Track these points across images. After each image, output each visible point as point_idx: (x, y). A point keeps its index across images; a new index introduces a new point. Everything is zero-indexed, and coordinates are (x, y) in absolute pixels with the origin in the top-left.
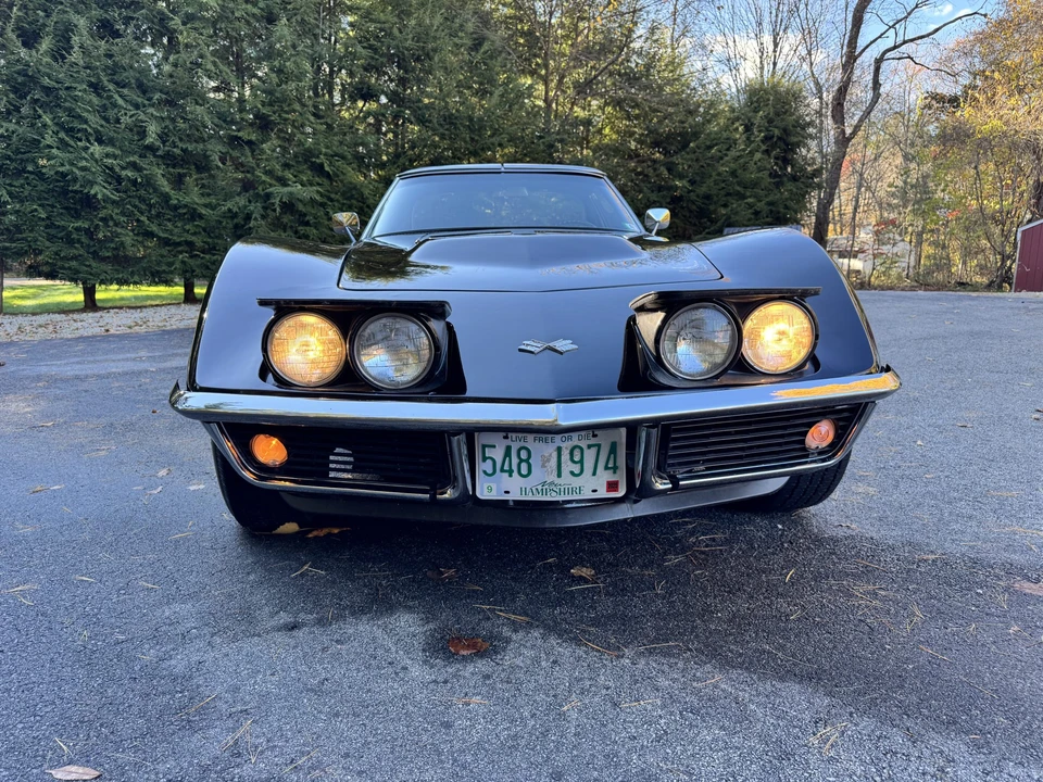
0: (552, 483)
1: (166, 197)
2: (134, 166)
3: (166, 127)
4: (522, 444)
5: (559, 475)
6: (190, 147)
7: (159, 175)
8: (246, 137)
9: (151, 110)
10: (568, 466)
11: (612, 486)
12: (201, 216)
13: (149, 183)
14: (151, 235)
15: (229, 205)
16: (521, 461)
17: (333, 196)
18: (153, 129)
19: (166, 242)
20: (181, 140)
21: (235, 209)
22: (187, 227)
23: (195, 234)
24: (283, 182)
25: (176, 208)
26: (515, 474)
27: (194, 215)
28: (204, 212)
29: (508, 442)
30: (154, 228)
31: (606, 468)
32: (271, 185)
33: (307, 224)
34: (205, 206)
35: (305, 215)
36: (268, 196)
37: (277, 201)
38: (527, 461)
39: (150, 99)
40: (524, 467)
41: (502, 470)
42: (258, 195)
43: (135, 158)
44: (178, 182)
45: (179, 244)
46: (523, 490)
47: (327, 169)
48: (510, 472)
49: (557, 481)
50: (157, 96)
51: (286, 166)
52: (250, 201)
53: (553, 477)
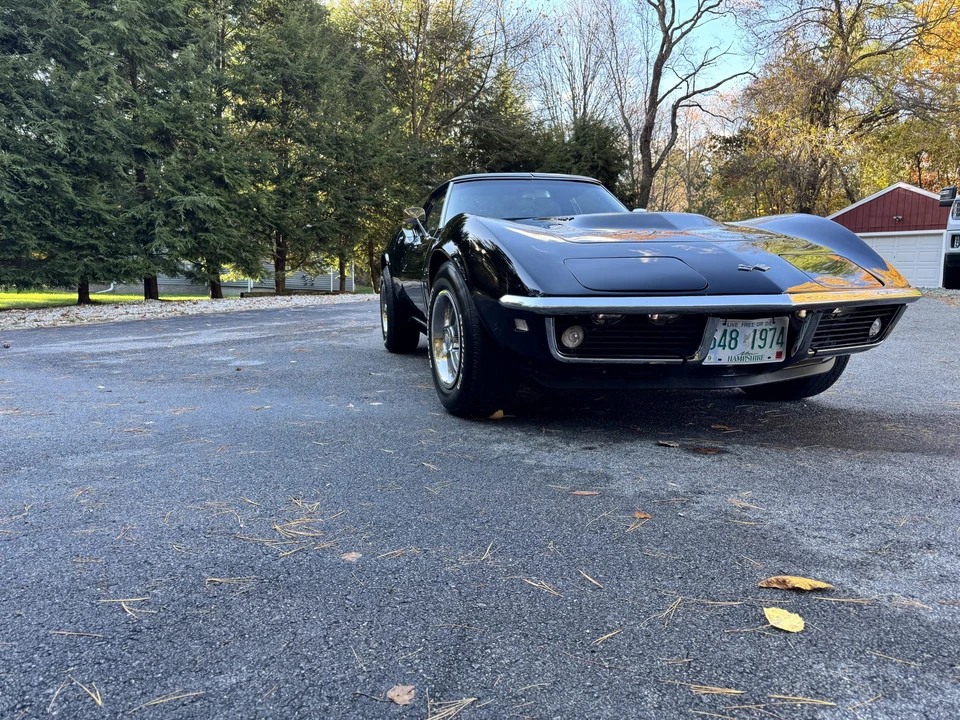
0: (748, 353)
1: (71, 204)
2: (40, 173)
3: (71, 138)
4: (734, 328)
5: (752, 348)
6: (97, 157)
7: (65, 181)
8: (149, 150)
9: (58, 122)
10: (759, 342)
11: (779, 355)
12: (105, 222)
13: (54, 189)
14: (53, 239)
15: (133, 212)
16: (732, 339)
17: (231, 205)
18: (59, 139)
19: (69, 246)
20: (87, 150)
21: (138, 216)
22: (91, 232)
23: (96, 238)
24: (184, 191)
25: (79, 213)
26: (727, 348)
27: (98, 220)
28: (108, 218)
29: (726, 327)
30: (57, 232)
31: (778, 343)
32: (173, 195)
33: (207, 230)
34: (109, 212)
35: (205, 222)
36: (170, 205)
37: (181, 208)
38: (735, 339)
39: (56, 111)
40: (733, 342)
41: (719, 346)
42: (159, 204)
43: (40, 166)
44: (82, 189)
45: (81, 248)
46: (730, 359)
47: (227, 181)
48: (724, 346)
49: (751, 351)
50: (64, 109)
51: (188, 178)
52: (152, 209)
53: (749, 349)
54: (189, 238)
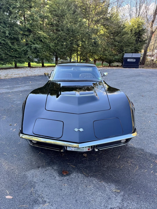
1: (10, 47)
2: (4, 40)
3: (10, 32)
6: (15, 36)
7: (9, 42)
8: (26, 34)
9: (7, 28)
12: (18, 51)
13: (7, 44)
15: (23, 48)
17: (44, 46)
18: (7, 32)
19: (11, 56)
20: (13, 34)
22: (15, 53)
23: (16, 54)
24: (34, 44)
25: (12, 49)
27: (16, 51)
30: (8, 53)
32: (31, 45)
33: (39, 52)
34: (18, 49)
35: (38, 50)
36: (31, 47)
37: (33, 48)
39: (6, 26)
42: (29, 46)
44: (13, 43)
45: (14, 56)
47: (43, 41)
50: (8, 25)
51: (34, 40)
52: (27, 48)
54: (35, 54)
